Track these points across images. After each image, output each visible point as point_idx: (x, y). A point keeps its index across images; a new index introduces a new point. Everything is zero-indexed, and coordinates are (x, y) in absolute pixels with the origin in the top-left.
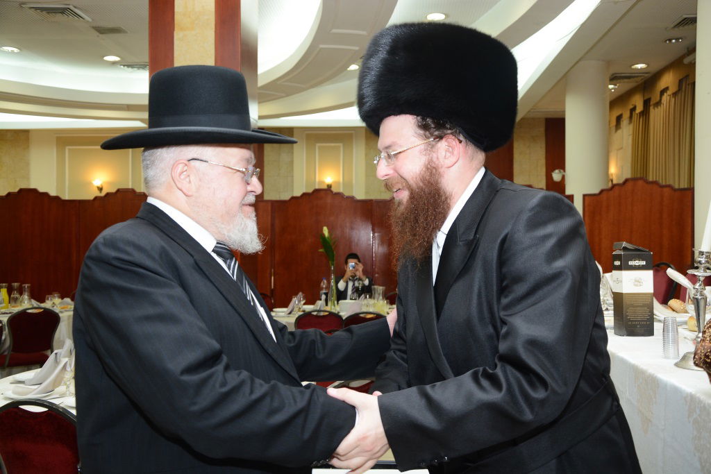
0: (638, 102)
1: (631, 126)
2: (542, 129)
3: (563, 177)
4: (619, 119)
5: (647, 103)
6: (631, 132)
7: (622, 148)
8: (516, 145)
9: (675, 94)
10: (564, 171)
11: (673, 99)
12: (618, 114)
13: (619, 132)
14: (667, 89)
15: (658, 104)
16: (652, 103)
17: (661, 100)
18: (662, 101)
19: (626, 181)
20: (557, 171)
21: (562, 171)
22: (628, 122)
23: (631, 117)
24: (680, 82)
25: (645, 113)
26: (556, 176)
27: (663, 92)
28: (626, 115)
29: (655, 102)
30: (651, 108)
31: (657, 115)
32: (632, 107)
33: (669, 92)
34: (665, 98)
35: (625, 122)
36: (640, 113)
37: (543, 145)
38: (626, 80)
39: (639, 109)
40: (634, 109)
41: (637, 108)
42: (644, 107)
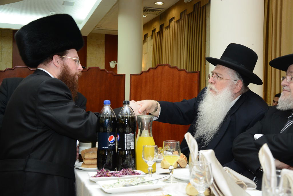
0: (157, 26)
1: (152, 40)
2: (103, 41)
3: (116, 66)
4: (145, 36)
5: (161, 27)
6: (152, 44)
7: (147, 53)
8: (88, 49)
9: (178, 21)
10: (117, 62)
11: (177, 24)
12: (145, 33)
13: (146, 44)
14: (173, 18)
15: (168, 27)
16: (164, 27)
17: (170, 24)
18: (170, 26)
19: (150, 69)
20: (112, 62)
21: (115, 62)
22: (151, 38)
23: (152, 35)
24: (181, 14)
25: (161, 33)
26: (112, 65)
27: (171, 20)
28: (150, 34)
29: (166, 26)
30: (164, 29)
31: (167, 34)
32: (153, 29)
33: (175, 20)
34: (172, 24)
35: (149, 39)
36: (157, 33)
37: (104, 50)
38: (151, 12)
39: (158, 30)
40: (154, 30)
41: (156, 30)
42: (160, 29)
